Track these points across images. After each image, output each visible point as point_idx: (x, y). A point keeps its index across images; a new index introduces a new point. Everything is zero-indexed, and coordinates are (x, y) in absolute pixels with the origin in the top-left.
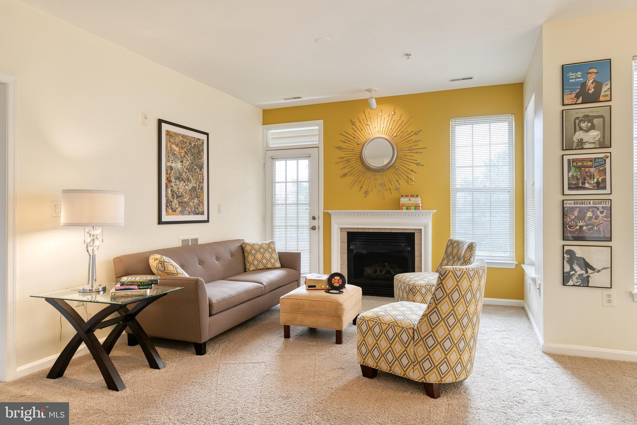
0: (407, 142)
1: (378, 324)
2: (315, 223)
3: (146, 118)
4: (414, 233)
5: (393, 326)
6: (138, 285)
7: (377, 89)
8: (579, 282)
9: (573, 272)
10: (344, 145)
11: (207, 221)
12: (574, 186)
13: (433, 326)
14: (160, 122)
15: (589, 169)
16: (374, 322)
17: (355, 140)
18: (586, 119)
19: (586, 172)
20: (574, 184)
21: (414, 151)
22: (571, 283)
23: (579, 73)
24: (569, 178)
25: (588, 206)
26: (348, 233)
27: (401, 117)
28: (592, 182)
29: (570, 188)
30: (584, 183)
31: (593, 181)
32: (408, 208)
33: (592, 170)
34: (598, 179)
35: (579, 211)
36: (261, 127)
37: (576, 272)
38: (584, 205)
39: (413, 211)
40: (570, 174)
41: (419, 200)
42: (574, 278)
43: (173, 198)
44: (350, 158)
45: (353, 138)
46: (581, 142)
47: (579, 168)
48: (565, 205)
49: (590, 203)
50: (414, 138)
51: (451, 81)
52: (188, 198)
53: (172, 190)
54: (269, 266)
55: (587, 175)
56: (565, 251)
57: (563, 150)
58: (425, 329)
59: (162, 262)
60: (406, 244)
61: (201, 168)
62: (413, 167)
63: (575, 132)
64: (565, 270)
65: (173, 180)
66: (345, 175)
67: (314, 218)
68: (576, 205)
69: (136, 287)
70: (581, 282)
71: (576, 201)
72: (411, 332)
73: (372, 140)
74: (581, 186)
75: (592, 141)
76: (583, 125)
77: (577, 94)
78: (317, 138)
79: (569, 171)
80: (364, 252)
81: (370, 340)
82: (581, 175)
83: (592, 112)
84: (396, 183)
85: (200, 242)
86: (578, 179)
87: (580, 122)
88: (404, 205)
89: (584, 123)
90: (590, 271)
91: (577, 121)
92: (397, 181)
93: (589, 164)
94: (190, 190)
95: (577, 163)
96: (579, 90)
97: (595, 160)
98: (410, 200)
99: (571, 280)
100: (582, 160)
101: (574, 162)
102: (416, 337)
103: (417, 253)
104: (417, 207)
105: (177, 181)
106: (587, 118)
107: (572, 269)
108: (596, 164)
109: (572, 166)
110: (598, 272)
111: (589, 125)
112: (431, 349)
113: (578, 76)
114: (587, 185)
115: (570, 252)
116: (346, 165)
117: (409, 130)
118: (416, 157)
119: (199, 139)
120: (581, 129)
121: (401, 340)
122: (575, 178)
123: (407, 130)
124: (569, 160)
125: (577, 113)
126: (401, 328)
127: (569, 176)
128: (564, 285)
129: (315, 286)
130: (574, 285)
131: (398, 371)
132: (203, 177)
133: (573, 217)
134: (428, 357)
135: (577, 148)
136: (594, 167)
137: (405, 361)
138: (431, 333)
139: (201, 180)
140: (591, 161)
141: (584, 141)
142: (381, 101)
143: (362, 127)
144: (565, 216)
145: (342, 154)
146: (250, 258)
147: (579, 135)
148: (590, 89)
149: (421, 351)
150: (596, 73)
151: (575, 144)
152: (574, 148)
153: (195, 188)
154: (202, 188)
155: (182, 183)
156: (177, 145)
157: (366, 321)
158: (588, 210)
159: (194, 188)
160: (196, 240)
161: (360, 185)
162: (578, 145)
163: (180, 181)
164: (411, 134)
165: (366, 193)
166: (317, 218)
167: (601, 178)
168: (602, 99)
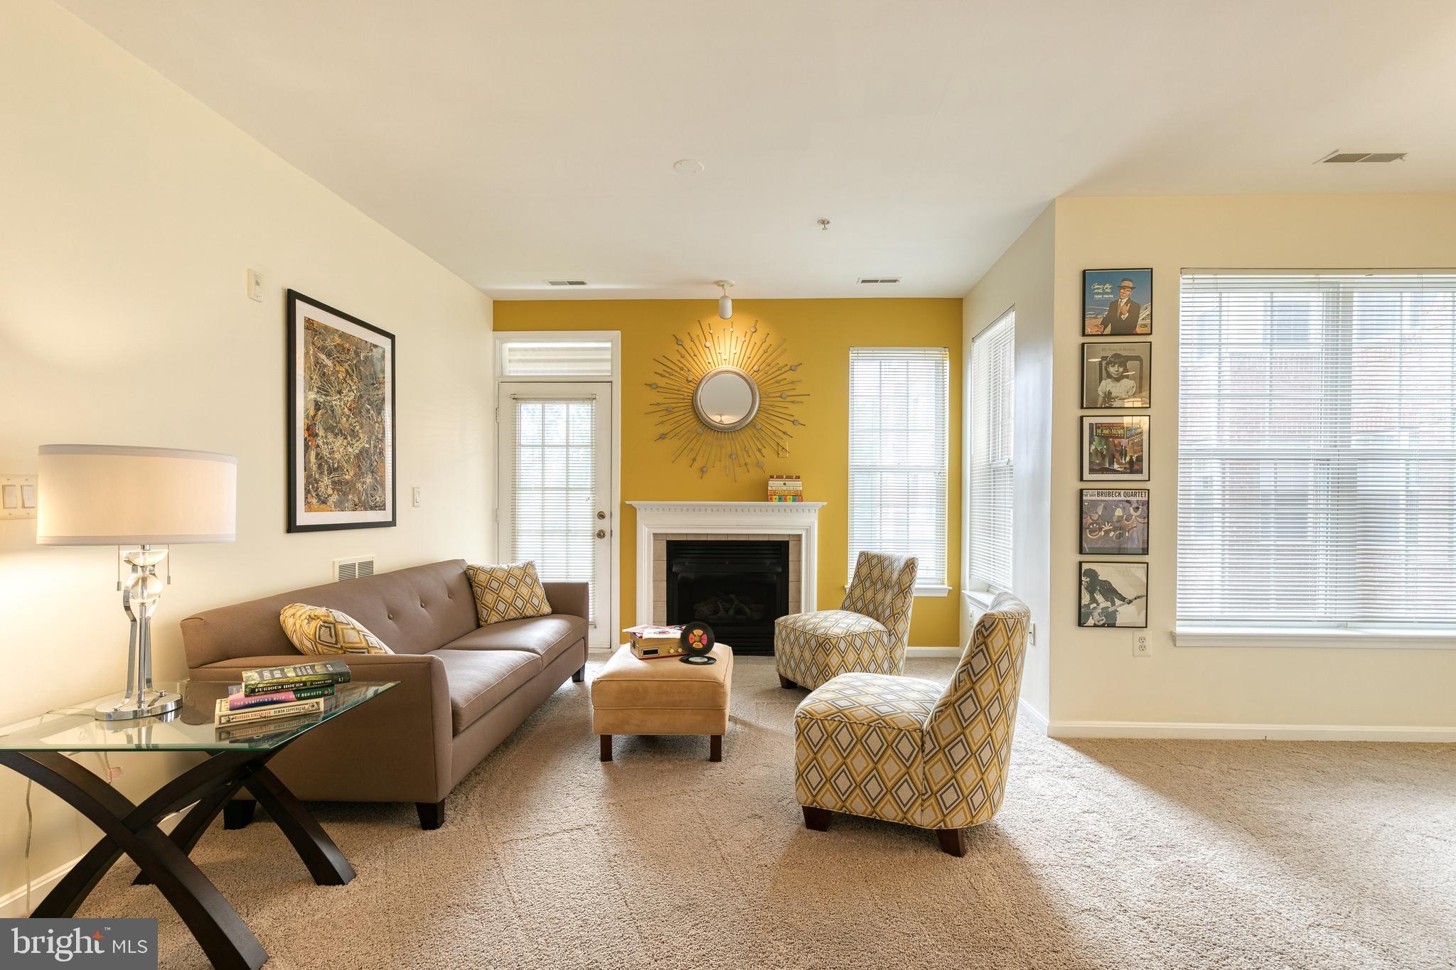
0: (776, 382)
1: (845, 725)
2: (604, 525)
3: (257, 283)
4: (788, 542)
5: (879, 727)
6: (296, 691)
7: (733, 282)
8: (1102, 620)
9: (1095, 605)
10: (662, 382)
11: (392, 523)
12: (1097, 468)
13: (964, 724)
14: (292, 297)
16: (836, 723)
17: (682, 372)
18: (1117, 361)
19: (1115, 446)
20: (1098, 464)
21: (789, 399)
22: (1091, 622)
23: (1107, 285)
24: (1090, 453)
25: (1118, 498)
26: (668, 542)
27: (766, 337)
28: (1124, 462)
29: (1092, 471)
30: (1111, 463)
31: (1125, 460)
32: (782, 498)
33: (1125, 441)
34: (1131, 456)
35: (1105, 508)
36: (490, 335)
37: (1099, 605)
38: (1111, 498)
39: (790, 503)
40: (1093, 447)
41: (797, 485)
42: (1096, 614)
43: (321, 473)
44: (673, 405)
45: (678, 370)
46: (1109, 397)
47: (1106, 437)
48: (1084, 498)
49: (1119, 494)
50: (790, 376)
51: (863, 281)
52: (352, 473)
53: (317, 454)
56: (1083, 571)
57: (1082, 407)
58: (947, 728)
59: (331, 623)
60: (773, 561)
61: (380, 410)
62: (787, 426)
63: (1101, 379)
64: (1081, 601)
65: (321, 433)
66: (663, 437)
67: (601, 516)
68: (1100, 498)
69: (292, 696)
70: (1105, 620)
71: (1100, 491)
72: (917, 736)
73: (716, 375)
74: (1107, 468)
75: (1124, 396)
76: (1112, 370)
77: (1104, 318)
78: (607, 366)
79: (1091, 443)
80: (692, 576)
81: (830, 759)
82: (1107, 449)
83: (1125, 349)
84: (758, 454)
85: (377, 570)
86: (1103, 457)
87: (1108, 364)
88: (775, 493)
89: (1114, 366)
90: (1118, 602)
91: (1104, 363)
92: (759, 450)
93: (1119, 433)
94: (357, 456)
96: (1107, 313)
98: (785, 484)
99: (1090, 618)
100: (1110, 426)
101: (1099, 428)
102: (928, 746)
103: (792, 577)
104: (798, 497)
105: (330, 436)
106: (1120, 360)
107: (1093, 600)
108: (1130, 433)
110: (1129, 603)
111: (1121, 370)
112: (958, 766)
113: (1107, 290)
114: (1116, 466)
115: (1092, 574)
116: (665, 419)
117: (781, 361)
118: (793, 409)
119: (376, 346)
120: (1109, 376)
121: (899, 754)
122: (1099, 455)
123: (777, 361)
124: (1091, 425)
125: (1104, 350)
126: (895, 732)
127: (1091, 451)
128: (1080, 624)
129: (656, 652)
130: (1097, 626)
131: (889, 812)
132: (384, 428)
133: (1095, 517)
134: (953, 781)
135: (1103, 406)
136: (1127, 438)
137: (905, 793)
138: (961, 736)
139: (380, 436)
140: (1122, 428)
141: (1113, 395)
142: (740, 305)
143: (695, 350)
144: (1084, 516)
145: (655, 397)
146: (489, 598)
147: (1106, 385)
148: (1123, 312)
149: (939, 772)
150: (1132, 288)
151: (1100, 400)
152: (1099, 406)
153: (367, 451)
154: (381, 453)
155: (340, 440)
156: (329, 355)
157: (819, 721)
158: (1117, 506)
159: (363, 454)
160: (370, 564)
161: (692, 455)
162: (1104, 402)
163: (336, 435)
164: (784, 370)
165: (703, 470)
166: (607, 516)
167: (1136, 456)
168: (1138, 330)
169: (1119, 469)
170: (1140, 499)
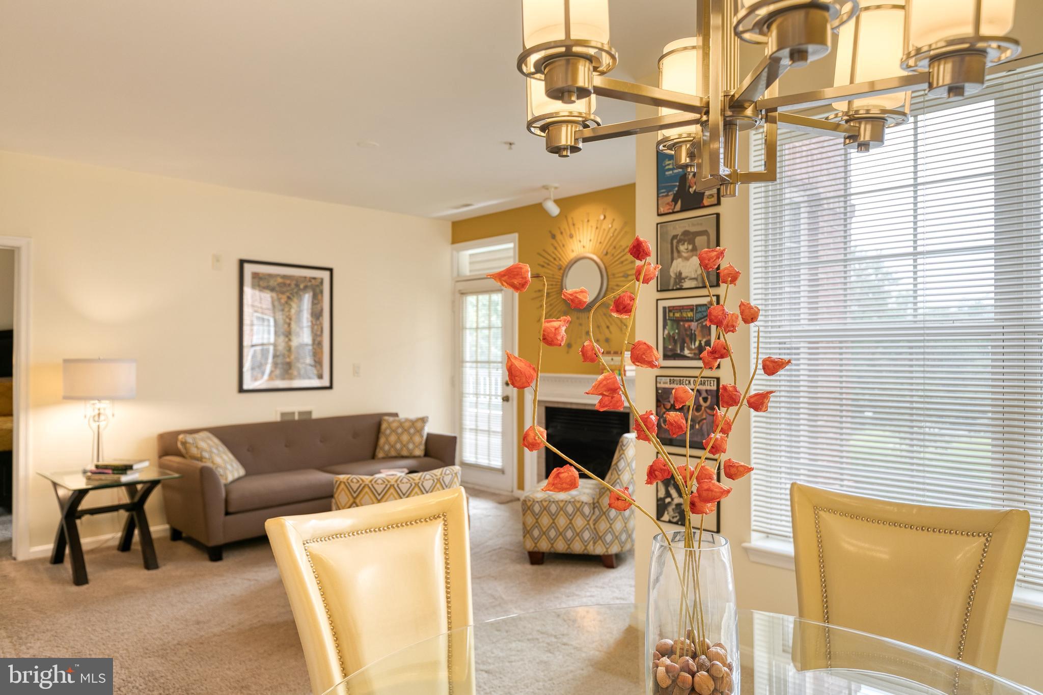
2: (508, 391)
3: (218, 261)
4: (628, 414)
7: (556, 185)
8: (676, 517)
9: (669, 500)
10: (541, 271)
11: (330, 387)
12: (670, 353)
14: (242, 262)
15: (690, 323)
17: (554, 262)
18: (686, 238)
19: (686, 330)
20: (671, 350)
21: (629, 278)
22: (666, 517)
24: (664, 338)
26: (546, 408)
27: (613, 222)
28: (693, 347)
29: (665, 356)
30: (682, 349)
31: (695, 345)
33: (694, 325)
34: (700, 341)
36: (449, 247)
37: (672, 499)
38: (682, 386)
40: (666, 332)
42: (670, 509)
43: (266, 359)
45: (552, 260)
46: (680, 277)
47: (676, 321)
48: (659, 385)
49: (689, 382)
52: (292, 358)
54: (405, 453)
55: (686, 334)
57: (658, 291)
63: (672, 260)
64: (659, 494)
67: (507, 384)
68: (672, 386)
70: (678, 518)
71: (672, 378)
73: (575, 262)
74: (678, 354)
75: (693, 276)
77: (675, 195)
79: (664, 328)
82: (679, 334)
84: (606, 331)
85: (315, 416)
86: (675, 342)
87: (678, 242)
89: (683, 244)
91: (675, 242)
92: (608, 327)
93: (689, 315)
94: (298, 347)
95: (674, 315)
96: (676, 189)
97: (697, 309)
98: (612, 359)
99: (666, 513)
100: (681, 309)
101: (671, 311)
106: (689, 237)
107: (668, 494)
108: (699, 315)
109: (667, 318)
111: (690, 247)
114: (686, 352)
119: (316, 278)
120: (679, 255)
122: (672, 340)
124: (664, 308)
125: (674, 228)
127: (665, 336)
130: (670, 522)
133: (669, 406)
135: (675, 288)
136: (697, 321)
139: (319, 333)
140: (692, 310)
141: (684, 275)
143: (564, 241)
144: (659, 403)
147: (677, 265)
148: (691, 185)
151: (672, 282)
152: (671, 288)
160: (310, 413)
162: (675, 283)
164: (625, 251)
165: (569, 346)
167: (704, 340)
168: (706, 202)
169: (690, 355)
170: (709, 388)
